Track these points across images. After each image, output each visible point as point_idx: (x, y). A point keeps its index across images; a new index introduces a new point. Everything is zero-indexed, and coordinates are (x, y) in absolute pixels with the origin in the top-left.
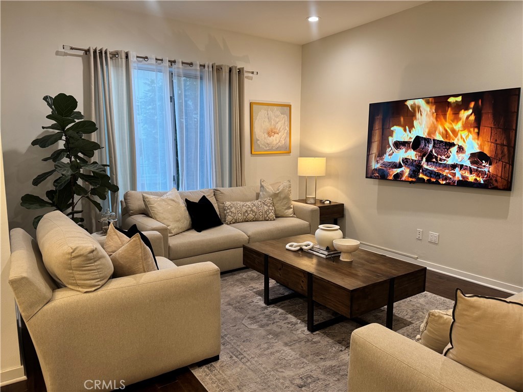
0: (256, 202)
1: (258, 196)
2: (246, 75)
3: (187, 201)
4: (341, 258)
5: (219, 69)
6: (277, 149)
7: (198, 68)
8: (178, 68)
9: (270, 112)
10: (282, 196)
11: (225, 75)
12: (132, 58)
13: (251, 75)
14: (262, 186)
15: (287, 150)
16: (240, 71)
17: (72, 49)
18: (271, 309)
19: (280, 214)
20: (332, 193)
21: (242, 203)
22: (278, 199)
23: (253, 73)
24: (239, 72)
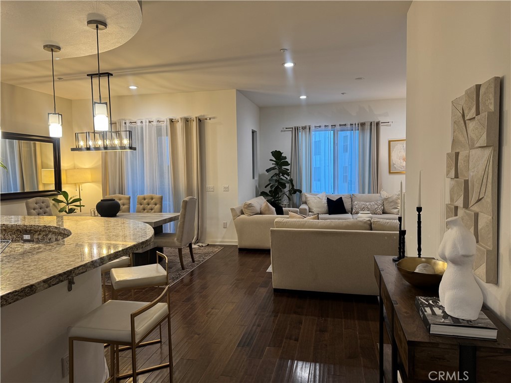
0: (372, 203)
3: (328, 199)
5: (363, 124)
7: (349, 126)
8: (338, 127)
10: (390, 200)
11: (367, 127)
12: (313, 128)
16: (378, 124)
17: (286, 128)
19: (387, 212)
22: (387, 202)
23: (388, 122)
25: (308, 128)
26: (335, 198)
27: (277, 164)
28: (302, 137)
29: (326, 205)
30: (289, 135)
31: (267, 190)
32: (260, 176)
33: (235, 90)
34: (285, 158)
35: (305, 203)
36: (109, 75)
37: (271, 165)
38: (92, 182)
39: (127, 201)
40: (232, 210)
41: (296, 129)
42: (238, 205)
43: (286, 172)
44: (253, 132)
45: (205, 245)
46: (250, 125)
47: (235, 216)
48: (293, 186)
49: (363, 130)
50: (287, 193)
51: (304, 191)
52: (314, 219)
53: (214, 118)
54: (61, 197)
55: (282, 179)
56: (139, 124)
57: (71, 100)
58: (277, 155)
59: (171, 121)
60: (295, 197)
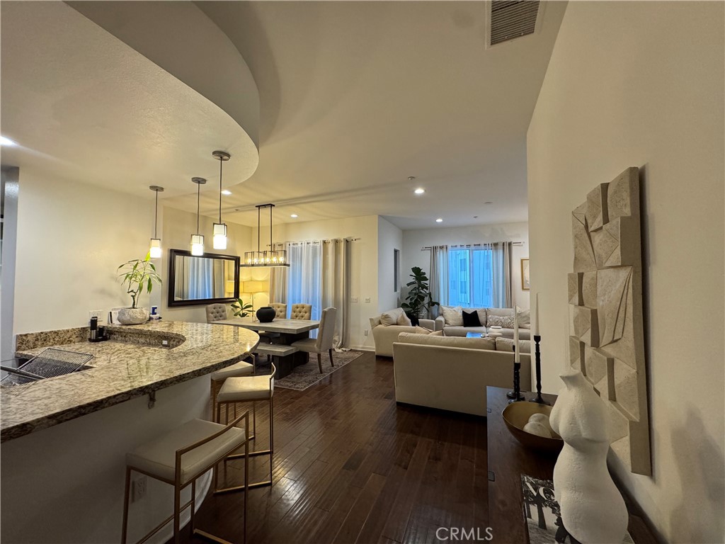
0: (505, 317)
1: (512, 315)
2: (515, 244)
3: (464, 312)
5: (496, 245)
7: (483, 246)
8: (472, 247)
11: (500, 247)
12: (449, 248)
16: (510, 244)
17: (426, 248)
22: (521, 316)
23: (521, 243)
25: (445, 247)
26: (470, 310)
27: (417, 279)
28: (441, 255)
29: (462, 317)
30: (428, 254)
31: (408, 302)
32: (402, 289)
33: (377, 216)
34: (424, 274)
35: (442, 315)
36: (272, 205)
37: (412, 279)
38: (263, 292)
39: (284, 309)
40: (371, 320)
41: (435, 248)
42: (377, 315)
43: (424, 287)
44: (396, 251)
45: (347, 350)
46: (392, 244)
47: (373, 326)
48: (431, 299)
49: (496, 249)
50: (427, 306)
51: (442, 303)
52: (439, 334)
53: (359, 239)
54: (237, 304)
55: (421, 292)
56: (299, 245)
57: (251, 228)
58: (417, 271)
59: (324, 242)
60: (434, 308)
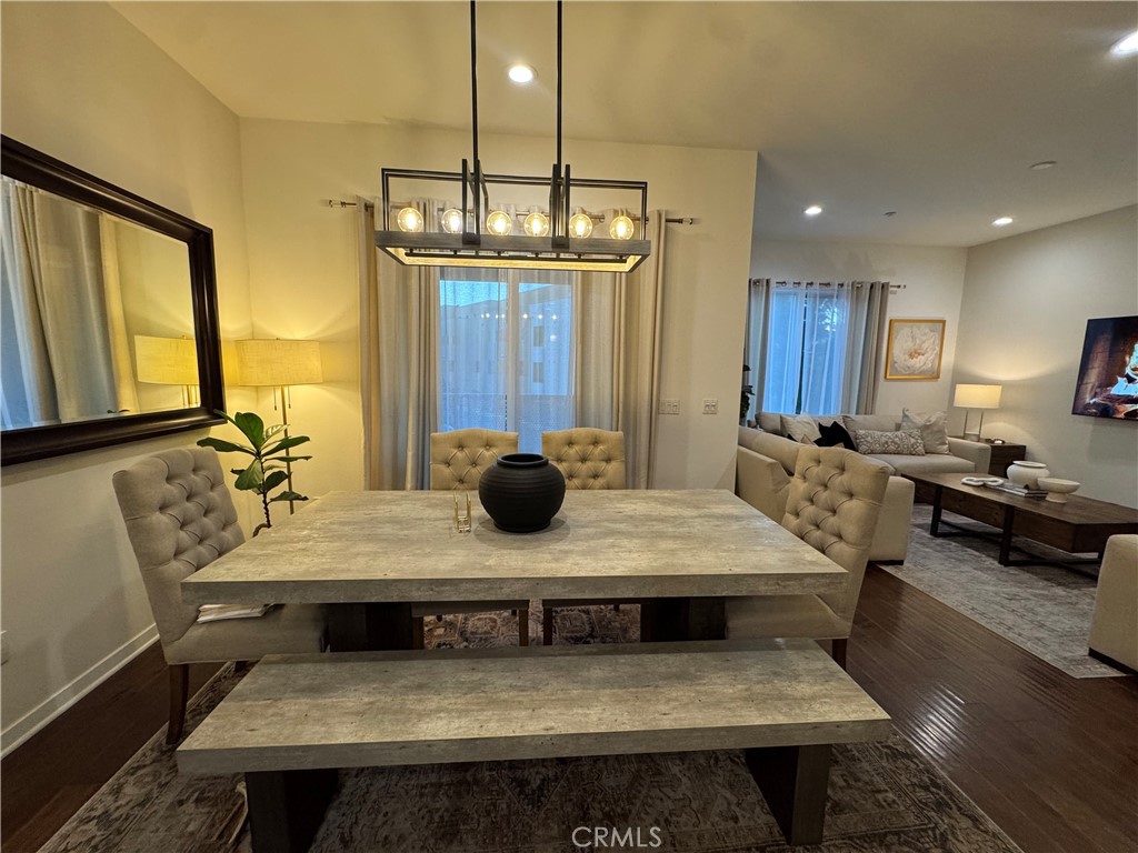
0: (898, 433)
1: (898, 427)
2: (891, 289)
3: (820, 425)
4: (1048, 498)
5: (857, 288)
6: (920, 373)
7: (836, 287)
8: (816, 289)
9: (915, 329)
10: (936, 429)
11: (865, 292)
12: (773, 284)
13: (895, 289)
14: (905, 416)
15: (935, 376)
18: (939, 541)
19: (932, 450)
20: (1005, 430)
21: (880, 433)
22: (929, 431)
23: (899, 287)
24: (883, 286)
26: (828, 423)
33: (757, 153)
38: (323, 384)
57: (236, 117)
